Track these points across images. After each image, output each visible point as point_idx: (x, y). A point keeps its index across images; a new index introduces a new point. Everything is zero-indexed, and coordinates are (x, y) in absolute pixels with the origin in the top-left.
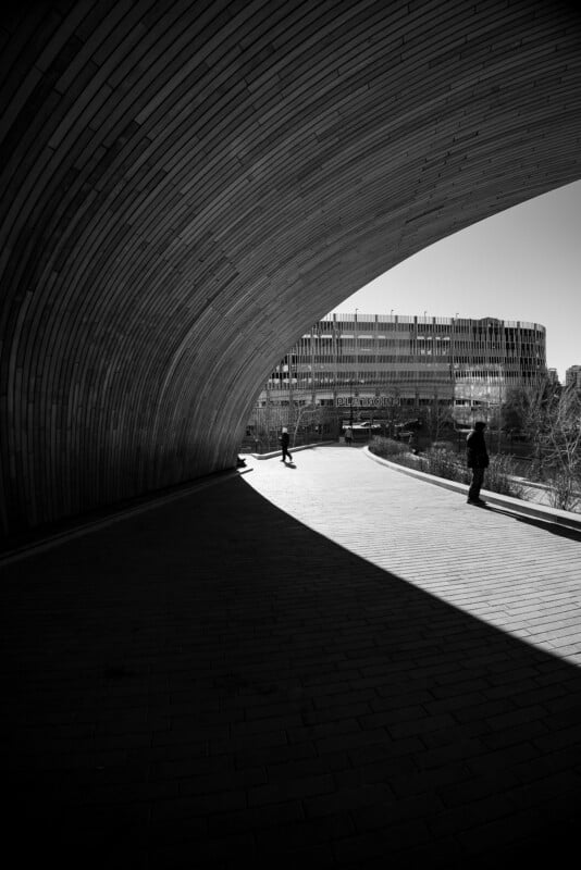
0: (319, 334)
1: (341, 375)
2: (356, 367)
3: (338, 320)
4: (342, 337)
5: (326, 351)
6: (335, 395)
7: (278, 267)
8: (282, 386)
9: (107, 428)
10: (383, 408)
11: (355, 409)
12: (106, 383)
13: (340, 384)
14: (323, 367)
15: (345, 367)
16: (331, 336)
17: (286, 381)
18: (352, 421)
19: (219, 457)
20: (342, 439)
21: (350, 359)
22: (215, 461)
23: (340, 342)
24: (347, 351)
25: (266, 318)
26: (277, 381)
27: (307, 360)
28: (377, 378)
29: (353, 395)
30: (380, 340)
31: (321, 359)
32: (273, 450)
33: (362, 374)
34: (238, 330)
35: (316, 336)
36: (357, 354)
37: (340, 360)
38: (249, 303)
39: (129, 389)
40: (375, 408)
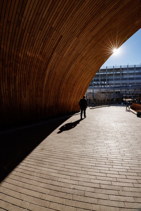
0: (116, 72)
1: (122, 84)
2: (128, 82)
3: (122, 67)
4: (123, 72)
5: (118, 77)
6: (121, 90)
7: (80, 33)
8: (105, 88)
9: (21, 97)
10: (137, 94)
11: (127, 94)
12: (17, 82)
13: (122, 87)
14: (117, 82)
15: (124, 82)
16: (120, 73)
17: (106, 86)
18: (126, 98)
19: (73, 108)
20: (122, 103)
21: (126, 79)
22: (72, 109)
23: (123, 74)
24: (125, 77)
25: (83, 58)
26: (103, 86)
27: (112, 80)
28: (135, 85)
29: (127, 90)
30: (136, 73)
31: (116, 80)
32: (99, 106)
33: (130, 84)
34: (71, 63)
35: (115, 73)
36: (128, 77)
37: (123, 79)
38: (72, 51)
39: (28, 84)
40: (134, 94)
